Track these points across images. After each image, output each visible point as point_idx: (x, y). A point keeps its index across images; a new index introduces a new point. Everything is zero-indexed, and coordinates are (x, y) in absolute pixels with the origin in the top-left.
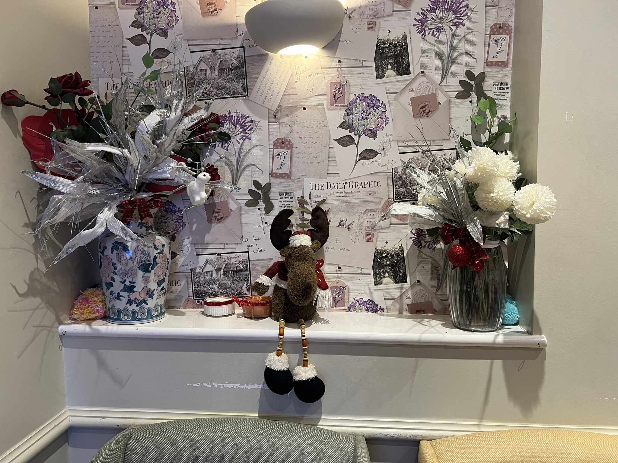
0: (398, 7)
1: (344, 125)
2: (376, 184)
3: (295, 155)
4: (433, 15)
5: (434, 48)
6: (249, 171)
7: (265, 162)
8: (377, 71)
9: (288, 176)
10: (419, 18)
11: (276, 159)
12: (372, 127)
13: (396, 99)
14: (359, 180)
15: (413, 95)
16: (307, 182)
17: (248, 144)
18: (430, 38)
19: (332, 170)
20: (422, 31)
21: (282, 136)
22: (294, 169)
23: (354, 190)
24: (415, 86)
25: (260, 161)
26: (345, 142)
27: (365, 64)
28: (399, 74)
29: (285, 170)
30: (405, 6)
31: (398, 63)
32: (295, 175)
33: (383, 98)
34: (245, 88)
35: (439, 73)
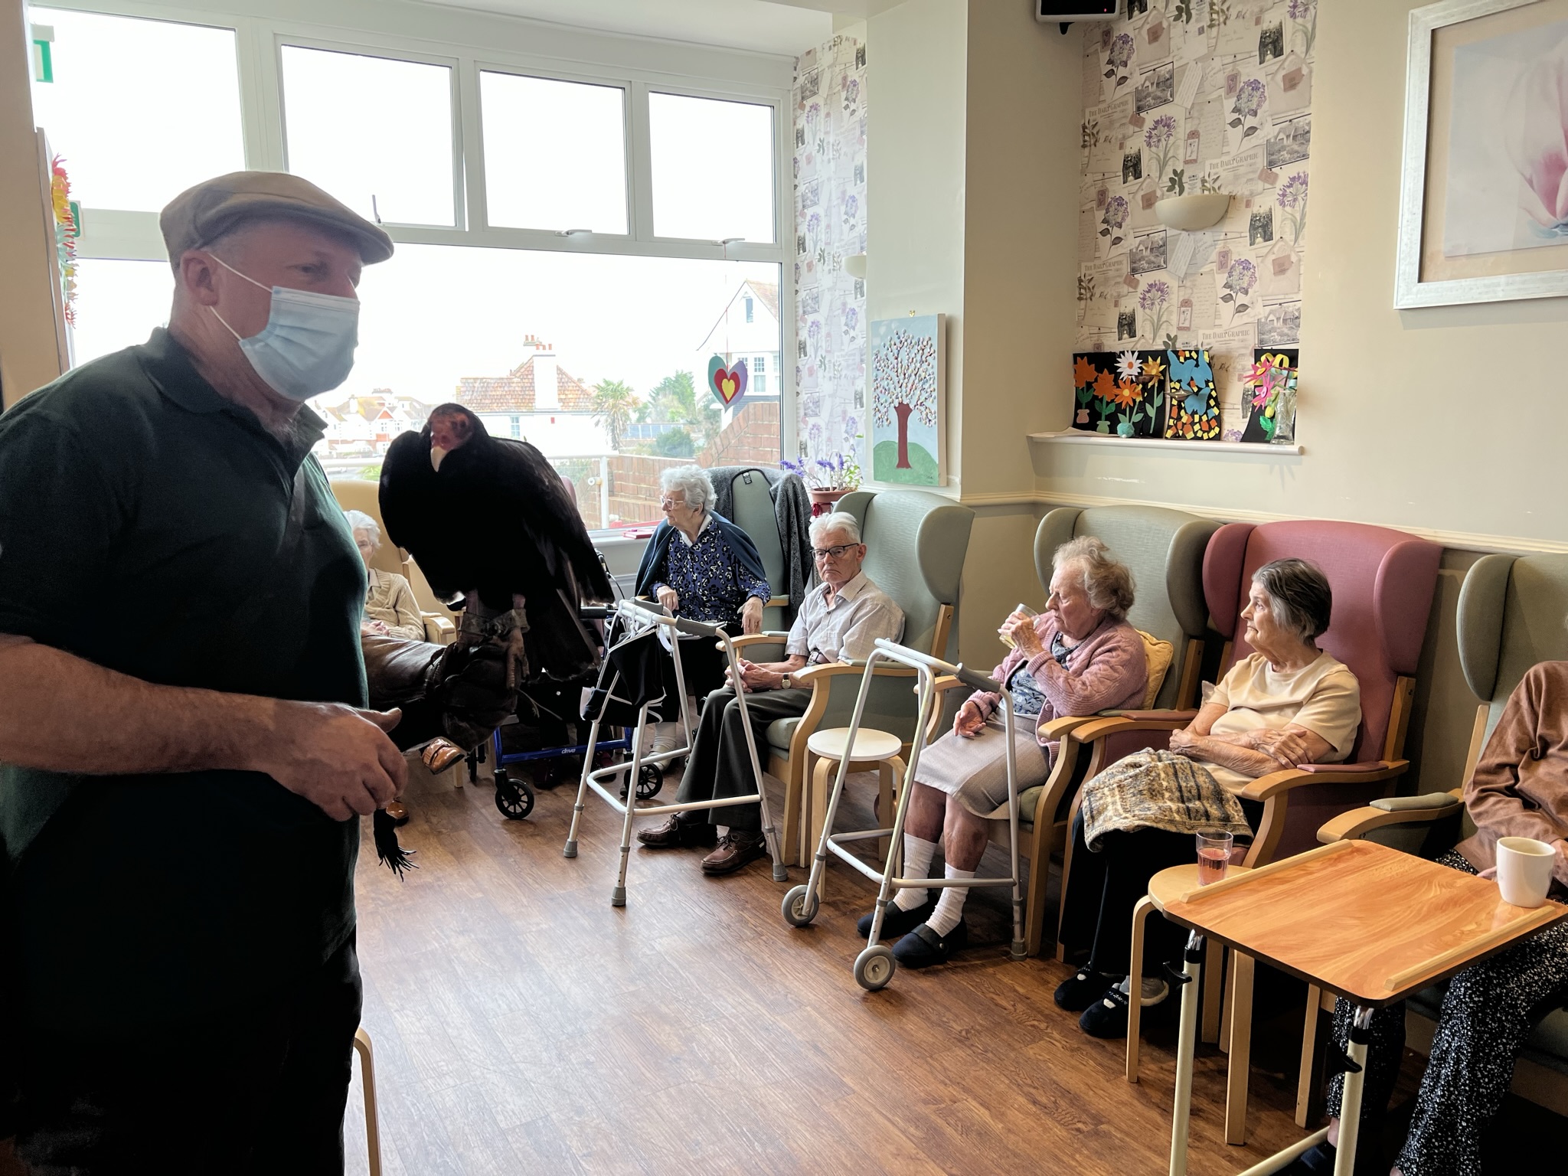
0: (1267, 186)
1: (1227, 286)
2: (1246, 333)
3: (1194, 312)
4: (1291, 189)
5: (1290, 216)
6: (1164, 326)
7: (1174, 318)
8: (1251, 239)
9: (1188, 329)
10: (1281, 193)
11: (1182, 316)
12: (1245, 285)
13: (1262, 262)
14: (1235, 330)
15: (1274, 257)
16: (1201, 332)
17: (1165, 305)
18: (1288, 209)
19: (1217, 322)
20: (1282, 204)
21: (1186, 297)
22: (1193, 323)
23: (1232, 338)
24: (1276, 249)
25: (1172, 317)
26: (1227, 299)
27: (1243, 235)
28: (1266, 241)
29: (1187, 324)
30: (1272, 184)
31: (1265, 232)
32: (1193, 328)
33: (1253, 261)
34: (1165, 262)
35: (1293, 237)
